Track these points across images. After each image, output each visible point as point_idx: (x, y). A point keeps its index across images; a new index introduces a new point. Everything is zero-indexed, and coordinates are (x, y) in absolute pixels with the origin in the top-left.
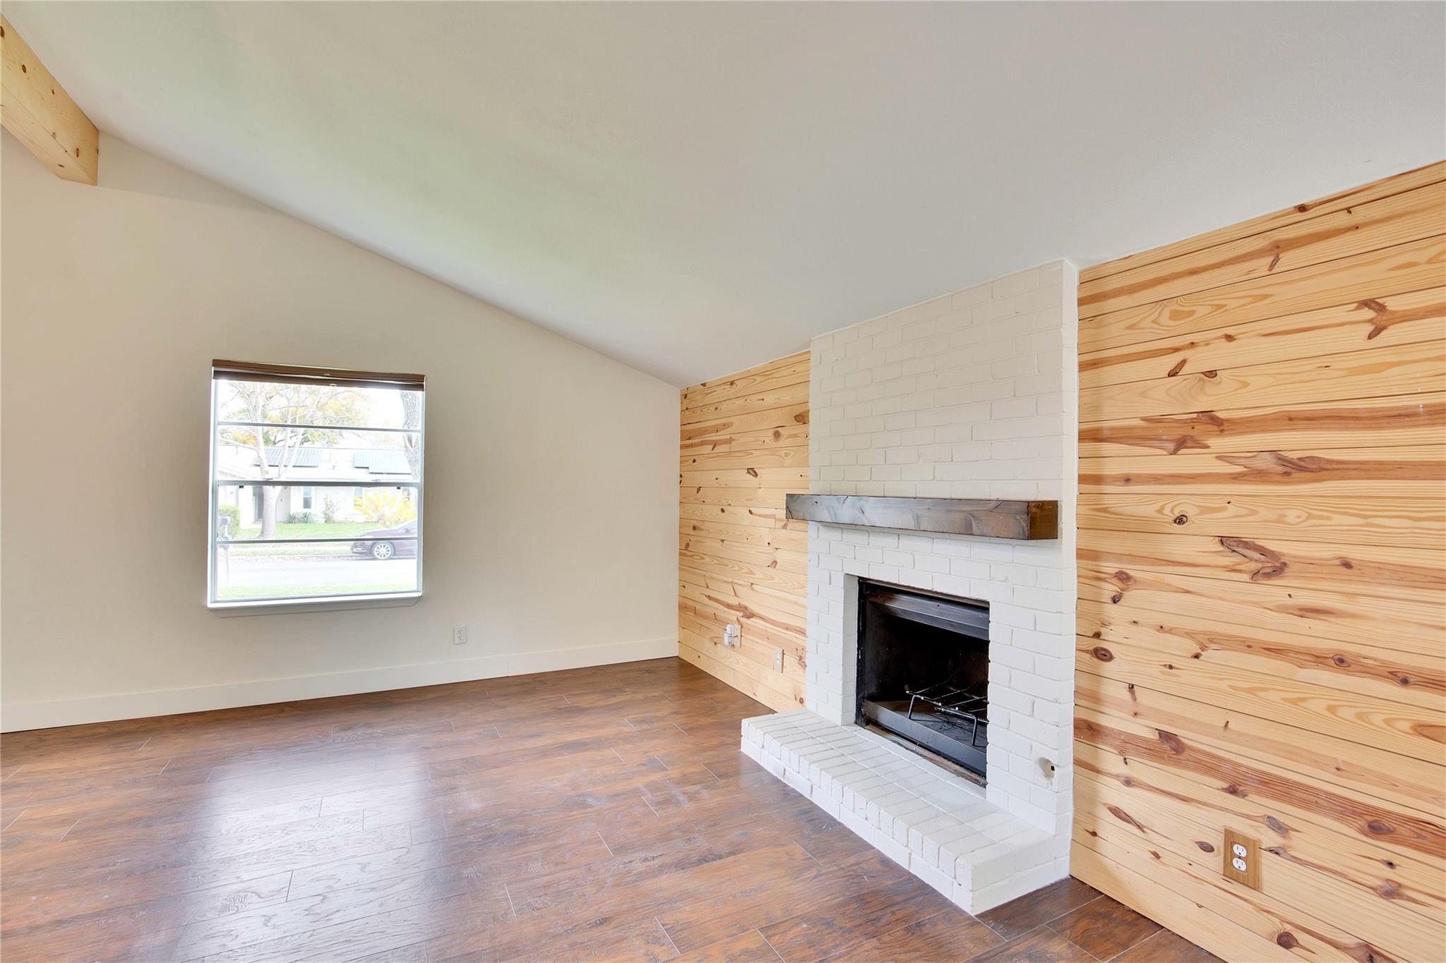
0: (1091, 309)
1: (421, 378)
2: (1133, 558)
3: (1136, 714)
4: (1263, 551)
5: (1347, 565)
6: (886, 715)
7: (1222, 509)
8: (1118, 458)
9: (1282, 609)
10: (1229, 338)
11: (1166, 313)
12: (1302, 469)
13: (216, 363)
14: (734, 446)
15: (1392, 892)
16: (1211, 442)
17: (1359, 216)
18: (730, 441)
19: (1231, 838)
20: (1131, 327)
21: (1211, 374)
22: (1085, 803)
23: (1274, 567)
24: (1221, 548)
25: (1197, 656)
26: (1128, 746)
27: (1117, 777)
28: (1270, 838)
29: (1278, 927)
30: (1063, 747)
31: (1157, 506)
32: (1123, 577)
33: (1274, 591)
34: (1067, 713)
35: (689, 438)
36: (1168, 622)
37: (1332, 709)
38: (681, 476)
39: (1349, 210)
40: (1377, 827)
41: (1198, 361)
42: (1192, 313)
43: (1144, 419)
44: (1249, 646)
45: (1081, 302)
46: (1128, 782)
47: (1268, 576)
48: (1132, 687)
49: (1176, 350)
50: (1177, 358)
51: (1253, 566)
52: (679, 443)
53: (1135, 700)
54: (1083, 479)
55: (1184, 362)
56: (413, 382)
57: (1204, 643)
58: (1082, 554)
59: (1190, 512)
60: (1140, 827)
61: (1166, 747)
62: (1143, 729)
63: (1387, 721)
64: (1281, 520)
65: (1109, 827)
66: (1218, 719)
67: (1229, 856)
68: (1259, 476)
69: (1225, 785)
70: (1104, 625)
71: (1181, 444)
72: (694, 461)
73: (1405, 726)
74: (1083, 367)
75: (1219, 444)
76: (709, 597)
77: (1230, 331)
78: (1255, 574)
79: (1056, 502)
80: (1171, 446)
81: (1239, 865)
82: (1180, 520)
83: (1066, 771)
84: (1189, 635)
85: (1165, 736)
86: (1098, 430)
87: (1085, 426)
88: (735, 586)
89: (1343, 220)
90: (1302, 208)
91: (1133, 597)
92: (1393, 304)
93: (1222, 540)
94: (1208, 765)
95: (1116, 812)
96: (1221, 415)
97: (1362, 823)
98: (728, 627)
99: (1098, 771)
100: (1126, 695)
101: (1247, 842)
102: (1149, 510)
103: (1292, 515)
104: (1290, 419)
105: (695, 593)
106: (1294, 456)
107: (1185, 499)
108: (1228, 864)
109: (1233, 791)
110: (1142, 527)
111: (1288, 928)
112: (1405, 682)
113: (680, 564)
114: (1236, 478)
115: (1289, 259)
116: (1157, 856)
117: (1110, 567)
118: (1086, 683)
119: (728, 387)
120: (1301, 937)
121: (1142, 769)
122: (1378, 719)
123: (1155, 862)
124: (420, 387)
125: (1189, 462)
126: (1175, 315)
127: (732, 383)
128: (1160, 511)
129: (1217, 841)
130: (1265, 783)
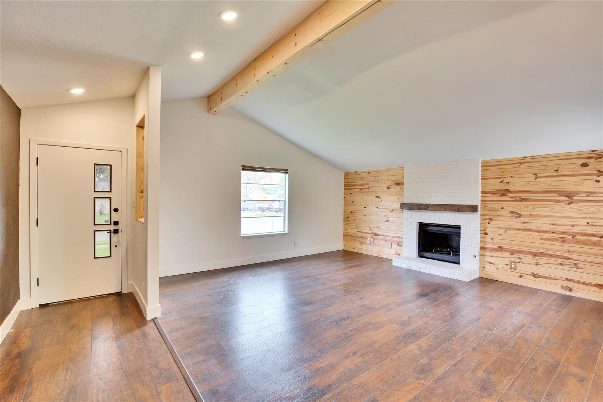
0: (484, 168)
1: (287, 170)
2: (493, 215)
3: (493, 244)
4: (517, 213)
5: (531, 215)
6: (426, 254)
7: (510, 206)
8: (490, 197)
9: (521, 223)
10: (512, 177)
11: (500, 171)
12: (524, 200)
13: (243, 166)
14: (370, 190)
15: (537, 264)
16: (508, 195)
17: (534, 160)
18: (368, 188)
19: (511, 262)
20: (493, 173)
21: (509, 183)
22: (482, 262)
23: (519, 216)
24: (510, 213)
25: (505, 232)
26: (491, 250)
27: (489, 256)
28: (518, 260)
29: (520, 274)
30: (477, 252)
31: (498, 206)
32: (491, 219)
33: (519, 220)
34: (478, 246)
35: (349, 187)
36: (500, 226)
37: (528, 238)
38: (344, 198)
39: (532, 159)
40: (535, 255)
41: (506, 180)
42: (505, 172)
43: (495, 190)
44: (515, 229)
45: (482, 167)
46: (491, 257)
47: (518, 217)
48: (492, 239)
49: (502, 178)
50: (502, 179)
51: (516, 216)
52: (343, 188)
53: (493, 241)
54: (482, 201)
55: (503, 180)
56: (285, 171)
57: (507, 229)
58: (481, 215)
59: (504, 207)
60: (494, 264)
61: (499, 249)
62: (495, 246)
63: (537, 238)
64: (520, 208)
65: (487, 266)
66: (509, 242)
67: (511, 265)
68: (516, 201)
69: (510, 253)
70: (486, 228)
71: (502, 195)
72: (351, 193)
73: (539, 239)
74: (482, 179)
75: (509, 195)
76: (359, 232)
77: (512, 176)
78: (516, 217)
79: (477, 205)
80: (501, 195)
81: (513, 266)
82: (502, 208)
83: (478, 257)
84: (504, 228)
85: (499, 247)
86: (485, 191)
87: (482, 191)
88: (371, 228)
89: (531, 160)
90: (525, 157)
91: (492, 222)
92: (538, 175)
93: (510, 212)
94: (507, 250)
95: (489, 263)
96: (510, 190)
97: (533, 255)
98: (369, 239)
99: (485, 256)
100: (492, 241)
101: (514, 262)
102: (496, 207)
103: (522, 207)
104: (522, 191)
105: (352, 231)
106: (523, 197)
107: (503, 205)
108: (511, 266)
109: (512, 254)
110: (495, 210)
111: (521, 274)
112: (539, 232)
113: (344, 223)
114: (512, 201)
115: (522, 165)
116: (498, 269)
117: (488, 217)
118: (482, 239)
119: (367, 174)
120: (523, 275)
121: (494, 254)
122: (535, 238)
123: (497, 270)
124: (287, 173)
125: (504, 198)
126: (501, 172)
127: (369, 173)
128: (498, 207)
129: (509, 263)
130: (517, 252)
